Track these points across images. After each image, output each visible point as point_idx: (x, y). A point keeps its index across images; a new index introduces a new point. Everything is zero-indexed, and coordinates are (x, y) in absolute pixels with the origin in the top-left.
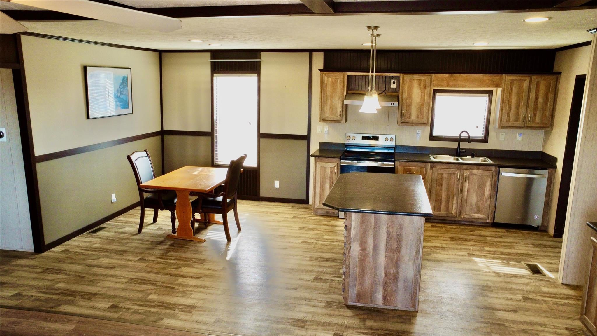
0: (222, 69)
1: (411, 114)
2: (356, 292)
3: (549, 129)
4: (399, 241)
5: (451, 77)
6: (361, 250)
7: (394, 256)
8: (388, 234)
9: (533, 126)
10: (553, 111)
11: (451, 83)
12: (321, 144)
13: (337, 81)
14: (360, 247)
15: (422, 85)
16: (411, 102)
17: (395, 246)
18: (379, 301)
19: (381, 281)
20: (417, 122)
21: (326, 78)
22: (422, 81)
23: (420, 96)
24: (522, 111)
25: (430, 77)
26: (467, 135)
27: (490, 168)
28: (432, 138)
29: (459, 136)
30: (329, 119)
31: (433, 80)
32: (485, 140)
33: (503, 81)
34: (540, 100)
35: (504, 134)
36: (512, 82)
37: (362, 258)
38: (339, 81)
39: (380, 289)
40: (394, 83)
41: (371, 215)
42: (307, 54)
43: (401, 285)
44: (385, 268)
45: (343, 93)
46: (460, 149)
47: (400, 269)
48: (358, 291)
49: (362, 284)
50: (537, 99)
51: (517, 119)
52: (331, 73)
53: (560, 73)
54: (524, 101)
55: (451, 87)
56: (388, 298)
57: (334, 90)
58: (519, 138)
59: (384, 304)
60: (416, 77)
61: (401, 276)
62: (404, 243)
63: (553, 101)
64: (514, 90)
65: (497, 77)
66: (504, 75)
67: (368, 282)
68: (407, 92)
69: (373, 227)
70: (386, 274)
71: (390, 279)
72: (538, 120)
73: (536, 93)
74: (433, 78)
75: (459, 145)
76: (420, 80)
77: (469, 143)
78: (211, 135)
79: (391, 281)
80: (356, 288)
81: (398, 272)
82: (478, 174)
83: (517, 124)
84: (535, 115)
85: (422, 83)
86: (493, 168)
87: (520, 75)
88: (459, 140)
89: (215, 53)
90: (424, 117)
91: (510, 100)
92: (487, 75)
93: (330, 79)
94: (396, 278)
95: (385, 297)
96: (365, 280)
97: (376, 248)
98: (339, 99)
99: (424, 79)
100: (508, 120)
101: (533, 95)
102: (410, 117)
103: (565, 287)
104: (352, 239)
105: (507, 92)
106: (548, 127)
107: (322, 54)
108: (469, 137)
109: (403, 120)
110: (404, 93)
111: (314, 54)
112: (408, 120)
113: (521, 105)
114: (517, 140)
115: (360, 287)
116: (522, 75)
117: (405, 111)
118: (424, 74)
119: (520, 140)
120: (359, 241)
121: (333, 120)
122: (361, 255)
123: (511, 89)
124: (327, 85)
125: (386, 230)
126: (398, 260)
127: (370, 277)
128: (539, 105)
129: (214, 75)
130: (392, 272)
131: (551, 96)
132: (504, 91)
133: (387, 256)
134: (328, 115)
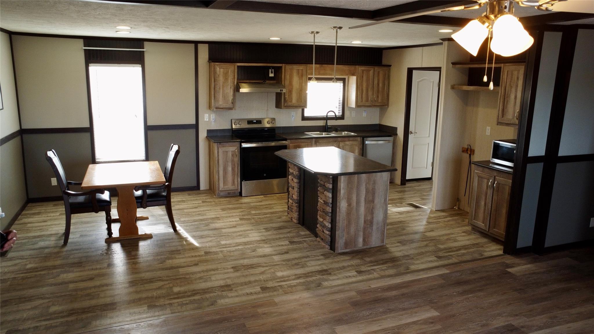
0: (99, 59)
1: (292, 98)
2: (344, 241)
3: (387, 106)
4: (374, 194)
5: (321, 67)
6: (347, 206)
7: (370, 206)
8: (366, 189)
9: (378, 104)
10: (388, 93)
11: (321, 72)
12: (209, 131)
13: (229, 71)
14: (347, 203)
15: (300, 74)
16: (292, 89)
17: (371, 198)
18: (360, 244)
19: (362, 228)
20: (297, 105)
21: (218, 69)
22: (300, 70)
23: (299, 83)
24: (370, 93)
25: (306, 66)
26: (334, 114)
27: (357, 138)
28: (304, 118)
29: (326, 115)
30: (222, 107)
31: (308, 69)
32: (342, 117)
33: (357, 70)
34: (380, 85)
35: (355, 112)
36: (363, 71)
37: (349, 212)
38: (230, 72)
39: (361, 234)
40: (272, 73)
41: (355, 176)
42: (193, 45)
43: (374, 227)
44: (364, 216)
45: (234, 83)
46: (327, 126)
47: (374, 215)
48: (346, 240)
49: (348, 233)
50: (378, 84)
51: (367, 100)
52: (222, 64)
53: (390, 66)
54: (370, 86)
55: (322, 75)
56: (366, 240)
57: (226, 79)
58: (364, 114)
59: (364, 245)
60: (296, 67)
61: (375, 220)
62: (376, 195)
63: (388, 86)
64: (364, 77)
65: (352, 68)
66: (357, 66)
67: (352, 230)
68: (288, 80)
69: (356, 186)
70: (365, 222)
71: (368, 224)
72: (380, 101)
73: (378, 80)
74: (308, 67)
75: (327, 122)
76: (299, 70)
77: (336, 120)
78: (90, 130)
79: (368, 226)
80: (344, 238)
81: (373, 218)
82: (349, 144)
83: (367, 104)
84: (378, 97)
85: (300, 72)
86: (359, 139)
87: (367, 66)
88: (326, 119)
89: (88, 40)
90: (302, 101)
91: (362, 86)
92: (346, 66)
93: (222, 69)
94: (371, 222)
95: (364, 240)
96: (351, 229)
97: (358, 203)
98: (230, 88)
99: (301, 68)
100: (362, 101)
101: (376, 82)
102: (291, 102)
103: (439, 212)
104: (342, 198)
105: (360, 79)
106: (386, 105)
107: (207, 45)
108: (336, 115)
109: (286, 104)
110: (286, 81)
111: (200, 46)
112: (290, 104)
113: (369, 89)
114: (363, 116)
115: (347, 236)
116: (368, 66)
117: (288, 97)
118: (301, 65)
119: (365, 116)
120: (346, 198)
121: (226, 107)
122: (348, 210)
123: (363, 77)
124: (219, 76)
125: (365, 186)
126: (373, 208)
127: (354, 226)
128: (380, 89)
129: (90, 64)
130: (369, 219)
131: (386, 83)
132: (358, 78)
133: (366, 206)
134: (220, 103)
